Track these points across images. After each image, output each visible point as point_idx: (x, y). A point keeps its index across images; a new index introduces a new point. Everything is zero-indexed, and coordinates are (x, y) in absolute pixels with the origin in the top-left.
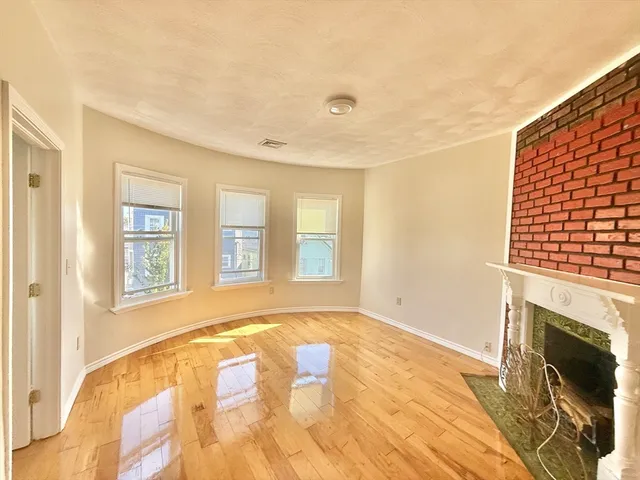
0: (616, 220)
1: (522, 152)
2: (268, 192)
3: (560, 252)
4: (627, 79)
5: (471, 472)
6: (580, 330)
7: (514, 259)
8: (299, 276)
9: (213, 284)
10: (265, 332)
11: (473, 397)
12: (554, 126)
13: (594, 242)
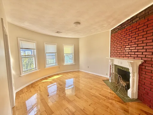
0: (129, 48)
1: (112, 34)
2: (57, 44)
3: (120, 54)
4: (131, 21)
5: (107, 97)
6: (124, 68)
7: (111, 56)
8: (65, 63)
9: (45, 67)
10: (59, 77)
11: (105, 84)
12: (118, 29)
13: (126, 52)
